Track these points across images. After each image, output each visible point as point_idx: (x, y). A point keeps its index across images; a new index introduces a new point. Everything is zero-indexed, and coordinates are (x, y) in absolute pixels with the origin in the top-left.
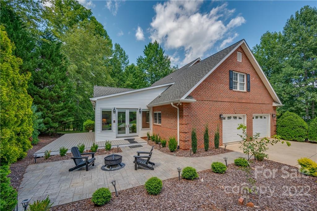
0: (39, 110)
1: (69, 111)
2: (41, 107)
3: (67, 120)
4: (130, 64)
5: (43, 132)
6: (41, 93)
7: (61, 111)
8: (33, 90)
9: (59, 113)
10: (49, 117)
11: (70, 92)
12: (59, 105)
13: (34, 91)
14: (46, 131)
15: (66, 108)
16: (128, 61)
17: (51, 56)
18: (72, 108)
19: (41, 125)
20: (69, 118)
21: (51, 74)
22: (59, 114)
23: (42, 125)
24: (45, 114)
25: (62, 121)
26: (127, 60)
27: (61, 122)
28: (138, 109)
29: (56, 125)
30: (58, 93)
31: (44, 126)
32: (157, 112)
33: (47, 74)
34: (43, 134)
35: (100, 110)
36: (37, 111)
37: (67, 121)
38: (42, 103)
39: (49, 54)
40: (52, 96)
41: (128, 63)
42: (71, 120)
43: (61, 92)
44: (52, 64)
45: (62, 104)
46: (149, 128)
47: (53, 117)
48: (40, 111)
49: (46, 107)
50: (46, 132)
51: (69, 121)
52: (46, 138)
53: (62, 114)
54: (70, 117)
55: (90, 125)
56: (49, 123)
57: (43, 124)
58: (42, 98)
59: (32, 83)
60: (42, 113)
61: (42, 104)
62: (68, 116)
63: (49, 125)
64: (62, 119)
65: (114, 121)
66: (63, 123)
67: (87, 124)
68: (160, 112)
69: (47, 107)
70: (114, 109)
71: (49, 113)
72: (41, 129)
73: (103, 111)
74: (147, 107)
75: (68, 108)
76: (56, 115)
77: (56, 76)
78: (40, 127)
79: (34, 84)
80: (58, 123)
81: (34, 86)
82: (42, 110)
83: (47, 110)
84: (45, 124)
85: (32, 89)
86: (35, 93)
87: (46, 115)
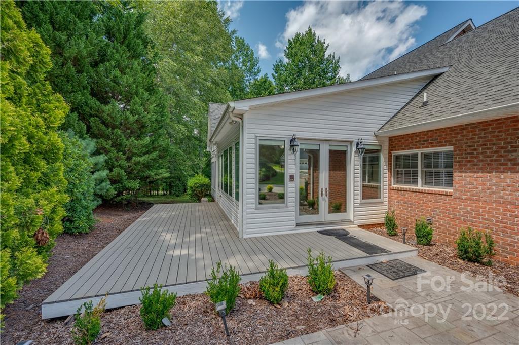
0: (101, 151)
1: (160, 157)
2: (104, 144)
3: (156, 175)
4: (261, 75)
5: (110, 200)
6: (103, 112)
7: (145, 154)
8: (88, 106)
9: (141, 159)
10: (122, 168)
11: (162, 117)
12: (142, 143)
13: (91, 108)
14: (116, 197)
15: (154, 149)
16: (258, 68)
17: (125, 38)
18: (165, 151)
19: (104, 184)
20: (160, 171)
21: (125, 74)
22: (141, 161)
23: (107, 185)
24: (114, 160)
25: (148, 177)
26: (256, 68)
27: (144, 179)
28: (351, 142)
29: (136, 184)
30: (139, 115)
31: (110, 186)
32: (419, 152)
33: (118, 73)
34: (107, 205)
35: (253, 141)
36: (96, 153)
37: (157, 177)
38: (108, 135)
39: (122, 32)
40: (128, 123)
41: (259, 71)
42: (165, 175)
43: (146, 113)
44: (128, 55)
45: (147, 140)
46: (377, 198)
47: (129, 167)
48: (102, 154)
49: (115, 145)
50: (115, 199)
51: (160, 177)
52: (116, 213)
53: (148, 162)
54: (162, 168)
55: (202, 186)
56: (121, 179)
57: (108, 182)
58: (107, 126)
59: (85, 91)
60: (106, 157)
61: (107, 138)
62: (158, 166)
63: (122, 184)
64: (148, 173)
65: (292, 178)
66: (148, 180)
67: (196, 184)
68: (451, 148)
69: (117, 146)
70: (293, 140)
71: (122, 159)
72: (104, 192)
73: (262, 147)
74: (373, 138)
75: (159, 149)
76: (136, 164)
77: (135, 79)
78: (101, 190)
79: (90, 94)
80: (139, 181)
81: (90, 97)
82: (106, 152)
83: (117, 152)
84: (113, 182)
85: (87, 104)
86: (93, 113)
87: (115, 162)
